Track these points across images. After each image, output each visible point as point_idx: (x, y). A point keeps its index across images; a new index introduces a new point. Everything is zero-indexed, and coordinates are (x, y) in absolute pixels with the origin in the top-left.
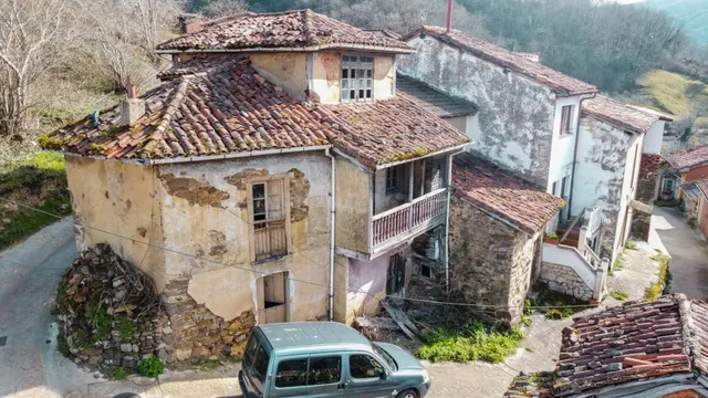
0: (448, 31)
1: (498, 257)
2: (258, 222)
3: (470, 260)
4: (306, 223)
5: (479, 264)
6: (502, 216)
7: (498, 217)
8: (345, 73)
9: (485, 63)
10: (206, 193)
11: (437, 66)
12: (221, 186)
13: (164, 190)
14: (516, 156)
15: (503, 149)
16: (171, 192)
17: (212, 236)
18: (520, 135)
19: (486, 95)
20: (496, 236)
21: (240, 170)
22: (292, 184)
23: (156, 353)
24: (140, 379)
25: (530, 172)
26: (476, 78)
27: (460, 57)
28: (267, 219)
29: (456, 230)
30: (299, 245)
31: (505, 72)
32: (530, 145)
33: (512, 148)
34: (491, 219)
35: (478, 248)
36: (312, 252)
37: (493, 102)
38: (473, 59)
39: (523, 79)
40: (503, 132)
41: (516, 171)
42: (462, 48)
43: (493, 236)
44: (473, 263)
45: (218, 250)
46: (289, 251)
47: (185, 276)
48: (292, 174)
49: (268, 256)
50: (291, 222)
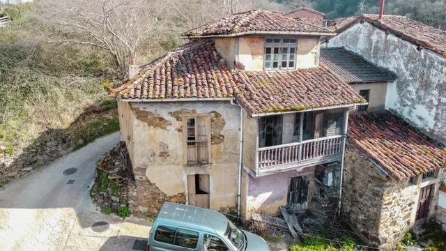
0: (380, 18)
1: (374, 194)
2: (189, 141)
3: (355, 191)
4: (222, 146)
5: (361, 196)
6: (378, 162)
7: (375, 163)
8: (268, 51)
9: (405, 42)
10: (158, 121)
11: (370, 44)
12: (167, 117)
13: (134, 117)
14: (423, 117)
15: (413, 110)
16: (138, 118)
17: (161, 145)
18: (427, 100)
19: (403, 67)
20: (373, 177)
21: (179, 109)
22: (212, 121)
23: (128, 204)
24: (116, 216)
25: (433, 131)
26: (397, 53)
27: (386, 37)
28: (196, 140)
29: (348, 168)
30: (217, 159)
31: (419, 49)
32: (434, 109)
33: (421, 110)
34: (371, 164)
35: (361, 184)
36: (226, 165)
37: (408, 73)
38: (395, 39)
39: (433, 55)
40: (414, 97)
41: (422, 129)
42: (388, 30)
43: (371, 177)
44: (357, 195)
45: (164, 154)
46: (210, 162)
47: (144, 165)
48: (213, 114)
49: (196, 163)
50: (211, 144)
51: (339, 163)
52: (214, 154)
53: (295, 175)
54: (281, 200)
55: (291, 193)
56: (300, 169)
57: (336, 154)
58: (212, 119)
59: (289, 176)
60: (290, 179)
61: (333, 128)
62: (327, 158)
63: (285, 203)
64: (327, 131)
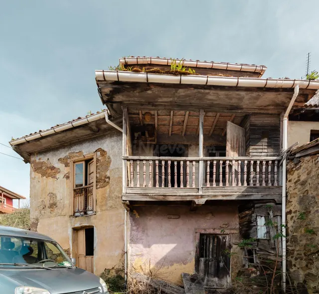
4: (108, 190)
10: (50, 170)
12: (58, 165)
13: (31, 169)
16: (35, 171)
17: (51, 196)
21: (68, 153)
30: (102, 205)
36: (111, 212)
45: (53, 205)
46: (95, 210)
47: (37, 220)
48: (99, 153)
49: (82, 213)
50: (97, 188)
51: (277, 204)
52: (99, 200)
53: (205, 230)
54: (185, 264)
55: (203, 260)
56: (202, 201)
57: (269, 188)
58: (98, 160)
59: (196, 229)
60: (198, 235)
61: (261, 147)
62: (252, 192)
63: (190, 269)
64: (250, 151)
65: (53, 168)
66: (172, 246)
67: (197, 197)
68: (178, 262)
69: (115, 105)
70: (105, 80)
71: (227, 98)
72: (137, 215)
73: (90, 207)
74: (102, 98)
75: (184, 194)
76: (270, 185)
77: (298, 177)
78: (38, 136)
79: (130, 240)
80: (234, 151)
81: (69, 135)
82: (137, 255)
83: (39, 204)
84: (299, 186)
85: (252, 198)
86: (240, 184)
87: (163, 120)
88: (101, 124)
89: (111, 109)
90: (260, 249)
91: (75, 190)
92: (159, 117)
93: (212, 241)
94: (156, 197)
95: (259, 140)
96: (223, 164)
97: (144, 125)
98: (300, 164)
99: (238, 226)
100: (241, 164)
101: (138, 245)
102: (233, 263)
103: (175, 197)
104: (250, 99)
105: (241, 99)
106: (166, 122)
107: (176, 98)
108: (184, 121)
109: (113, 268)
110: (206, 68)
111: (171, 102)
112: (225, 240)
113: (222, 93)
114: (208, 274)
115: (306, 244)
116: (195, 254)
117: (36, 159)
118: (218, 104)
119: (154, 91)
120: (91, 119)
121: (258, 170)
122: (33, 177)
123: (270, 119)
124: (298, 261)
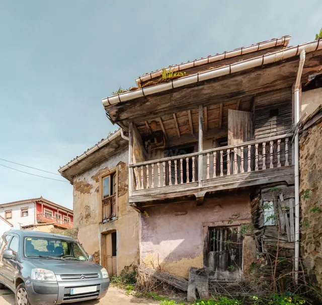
4: (126, 197)
10: (86, 187)
12: (91, 182)
16: (76, 190)
17: (86, 209)
21: (97, 171)
30: (122, 211)
36: (129, 216)
45: (88, 216)
46: (117, 216)
47: (78, 229)
48: (120, 166)
49: (108, 220)
50: (118, 197)
51: (289, 185)
52: (120, 206)
53: (213, 223)
54: (193, 258)
55: (212, 254)
56: (202, 194)
57: (278, 169)
58: (119, 172)
59: (203, 223)
60: (206, 229)
61: (269, 127)
62: (257, 177)
63: (199, 263)
64: (256, 134)
65: (88, 185)
66: (180, 241)
67: (196, 190)
68: (186, 256)
69: (124, 122)
70: (110, 105)
71: (224, 87)
72: (147, 215)
73: (114, 214)
74: (111, 120)
75: (183, 190)
76: (279, 166)
77: (308, 151)
78: (76, 161)
79: (142, 238)
80: (237, 138)
81: (98, 155)
82: (148, 252)
83: (79, 216)
84: (309, 162)
85: (257, 183)
86: (243, 171)
87: (169, 124)
88: (120, 140)
89: (122, 126)
90: (268, 236)
91: (103, 201)
92: (164, 122)
93: (221, 234)
94: (158, 196)
95: (266, 120)
96: (223, 154)
97: (153, 133)
98: (308, 137)
99: (250, 216)
100: (244, 149)
101: (148, 243)
102: (245, 255)
103: (175, 194)
104: (249, 81)
105: (240, 84)
106: (172, 126)
107: (173, 102)
108: (188, 120)
109: (131, 266)
110: (219, 61)
111: (169, 106)
112: (235, 232)
113: (216, 85)
114: (218, 267)
115: (315, 225)
116: (203, 248)
117: (77, 180)
118: (216, 96)
119: (152, 102)
120: (111, 138)
121: (264, 152)
122: (75, 195)
123: (279, 95)
124: (308, 245)
